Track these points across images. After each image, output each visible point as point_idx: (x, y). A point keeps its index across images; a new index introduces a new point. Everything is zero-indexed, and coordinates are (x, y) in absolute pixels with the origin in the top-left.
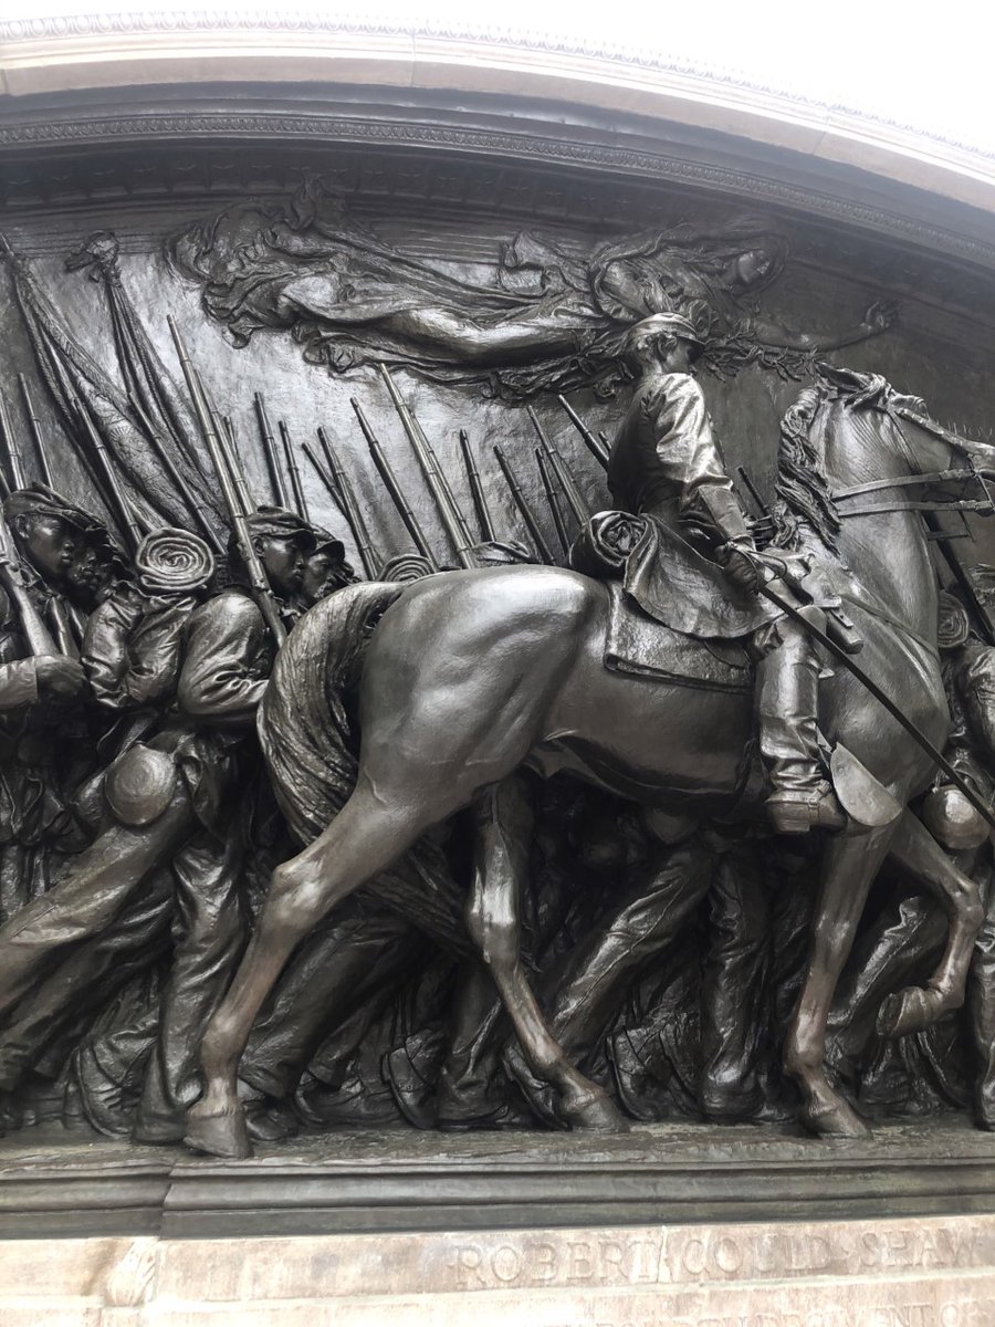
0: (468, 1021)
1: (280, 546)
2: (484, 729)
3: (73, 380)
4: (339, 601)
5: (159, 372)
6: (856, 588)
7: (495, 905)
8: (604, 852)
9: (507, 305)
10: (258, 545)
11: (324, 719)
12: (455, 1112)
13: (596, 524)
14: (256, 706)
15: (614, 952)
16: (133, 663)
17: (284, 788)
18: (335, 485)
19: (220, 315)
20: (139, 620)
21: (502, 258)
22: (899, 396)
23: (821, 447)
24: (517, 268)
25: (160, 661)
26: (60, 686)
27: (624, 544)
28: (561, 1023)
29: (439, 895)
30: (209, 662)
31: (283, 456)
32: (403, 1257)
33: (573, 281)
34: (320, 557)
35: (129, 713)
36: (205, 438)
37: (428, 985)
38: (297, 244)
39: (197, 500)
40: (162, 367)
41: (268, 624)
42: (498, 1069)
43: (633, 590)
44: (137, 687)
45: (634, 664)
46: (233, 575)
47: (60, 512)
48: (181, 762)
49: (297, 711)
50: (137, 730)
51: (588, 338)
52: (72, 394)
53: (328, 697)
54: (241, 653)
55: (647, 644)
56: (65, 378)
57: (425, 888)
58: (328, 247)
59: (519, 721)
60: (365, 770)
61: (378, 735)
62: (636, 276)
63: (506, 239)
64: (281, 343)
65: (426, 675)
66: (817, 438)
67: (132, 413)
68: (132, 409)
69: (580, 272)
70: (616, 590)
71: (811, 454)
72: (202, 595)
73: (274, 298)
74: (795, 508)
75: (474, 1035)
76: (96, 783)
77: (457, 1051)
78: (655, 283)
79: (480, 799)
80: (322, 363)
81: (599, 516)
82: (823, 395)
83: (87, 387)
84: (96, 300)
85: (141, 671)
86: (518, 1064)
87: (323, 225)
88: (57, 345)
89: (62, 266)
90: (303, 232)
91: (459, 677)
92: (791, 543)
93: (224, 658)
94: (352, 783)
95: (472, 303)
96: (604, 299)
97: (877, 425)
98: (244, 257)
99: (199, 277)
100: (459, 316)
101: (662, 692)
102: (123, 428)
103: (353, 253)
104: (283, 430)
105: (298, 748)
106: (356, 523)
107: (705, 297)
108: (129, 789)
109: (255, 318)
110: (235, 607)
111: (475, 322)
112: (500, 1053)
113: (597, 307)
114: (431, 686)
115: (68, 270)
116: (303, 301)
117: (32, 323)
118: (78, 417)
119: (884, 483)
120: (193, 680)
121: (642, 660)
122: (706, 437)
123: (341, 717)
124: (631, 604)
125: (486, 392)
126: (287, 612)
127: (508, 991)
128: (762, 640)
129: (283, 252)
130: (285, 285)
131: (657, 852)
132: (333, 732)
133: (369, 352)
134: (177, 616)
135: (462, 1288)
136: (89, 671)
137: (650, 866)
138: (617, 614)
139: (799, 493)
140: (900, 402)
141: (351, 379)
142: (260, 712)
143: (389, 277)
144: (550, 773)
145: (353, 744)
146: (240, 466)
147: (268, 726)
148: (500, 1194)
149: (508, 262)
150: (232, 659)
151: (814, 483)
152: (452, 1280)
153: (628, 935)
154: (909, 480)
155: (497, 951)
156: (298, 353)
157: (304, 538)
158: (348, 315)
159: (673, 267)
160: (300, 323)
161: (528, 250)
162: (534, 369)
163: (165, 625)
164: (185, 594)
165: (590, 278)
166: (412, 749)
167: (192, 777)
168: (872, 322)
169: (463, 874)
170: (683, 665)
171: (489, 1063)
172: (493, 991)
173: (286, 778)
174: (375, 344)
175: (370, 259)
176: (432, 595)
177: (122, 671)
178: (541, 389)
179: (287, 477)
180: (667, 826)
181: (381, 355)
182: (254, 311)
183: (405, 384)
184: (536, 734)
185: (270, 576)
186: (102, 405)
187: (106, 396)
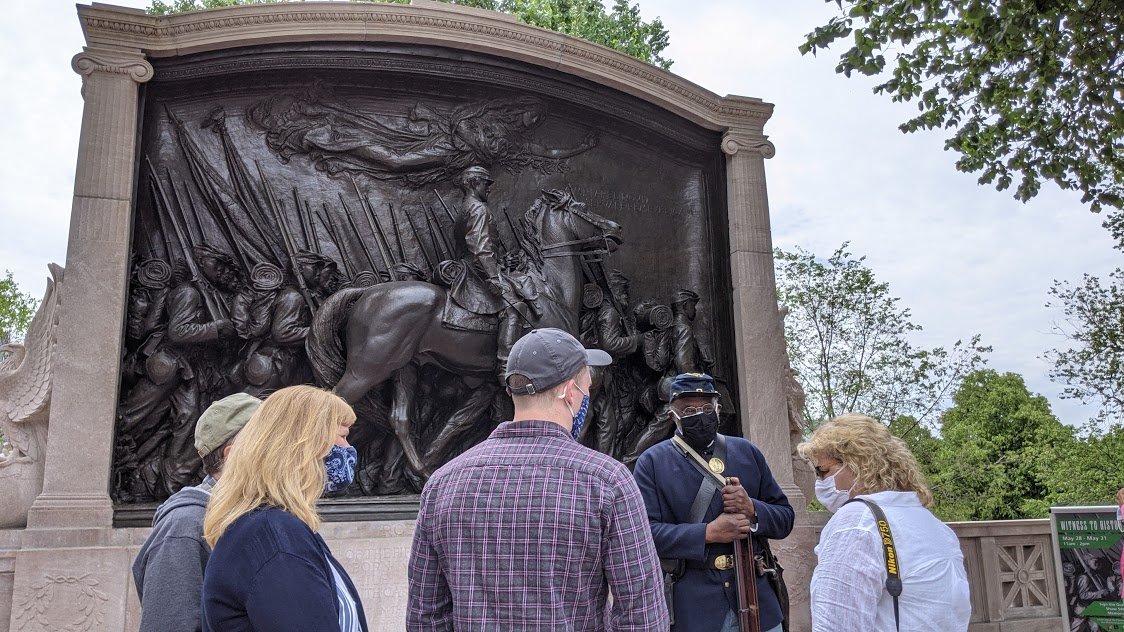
0: (390, 458)
1: (309, 267)
2: (395, 349)
3: (210, 184)
4: (337, 297)
5: (249, 179)
6: (547, 290)
7: (400, 414)
8: (449, 391)
9: (411, 141)
10: (301, 267)
11: (332, 345)
12: (386, 491)
13: (441, 267)
14: (305, 338)
15: (449, 430)
16: (252, 320)
17: (317, 371)
18: (331, 232)
19: (276, 149)
20: (254, 301)
21: (410, 115)
22: (576, 203)
23: (539, 227)
24: (416, 121)
25: (263, 319)
26: (225, 332)
27: (453, 274)
28: (427, 457)
29: (378, 410)
30: (285, 321)
31: (307, 217)
32: (364, 528)
33: (443, 127)
34: (327, 269)
35: (250, 342)
36: (272, 211)
37: (376, 444)
38: (310, 110)
39: (271, 242)
40: (250, 176)
41: (307, 303)
42: (402, 475)
43: (453, 296)
44: (255, 330)
45: (452, 325)
46: (290, 281)
47: (217, 256)
48: (275, 360)
49: (322, 342)
50: (254, 346)
51: (448, 160)
52: (210, 192)
53: (334, 336)
54: (297, 316)
55: (458, 316)
56: (206, 182)
57: (373, 408)
58: (325, 111)
59: (409, 346)
60: (349, 365)
61: (354, 353)
62: (472, 127)
63: (412, 105)
64: (303, 161)
65: (372, 329)
66: (539, 222)
67: (238, 199)
68: (237, 197)
69: (447, 123)
70: (449, 293)
71: (535, 229)
72: (278, 291)
73: (301, 139)
74: (528, 253)
75: (392, 462)
76: (237, 367)
77: (386, 468)
78: (481, 131)
79: (395, 373)
80: (324, 171)
81: (442, 263)
82: (544, 201)
83: (216, 187)
84: (216, 141)
85: (256, 324)
86: (410, 473)
87: (322, 101)
88: (201, 167)
89: (199, 126)
90: (313, 105)
91: (385, 331)
92: (525, 269)
93: (289, 320)
94: (344, 369)
95: (395, 139)
96: (457, 139)
97: (563, 217)
98: (285, 117)
99: (264, 128)
100: (388, 149)
101: (463, 334)
102: (234, 207)
103: (336, 113)
104: (307, 205)
105: (323, 357)
106: (341, 247)
107: (504, 137)
108: (254, 371)
109: (291, 149)
110: (292, 297)
111: (396, 151)
112: (403, 469)
113: (453, 145)
114: (374, 335)
115: (203, 127)
116: (314, 142)
117: (188, 155)
118: (213, 202)
119: (564, 243)
120: (279, 328)
121: (456, 323)
122: (485, 233)
123: (339, 343)
124: (453, 301)
125: (402, 184)
126: (313, 295)
127: (406, 447)
128: (501, 315)
129: (304, 115)
130: (306, 132)
131: (469, 392)
132: (336, 349)
133: (346, 165)
134: (269, 300)
135: (385, 536)
136: (235, 324)
137: (466, 397)
138: (448, 305)
139: (528, 246)
140: (575, 206)
141: (337, 178)
142: (307, 342)
143: (355, 126)
144: (422, 364)
145: (344, 354)
146: (288, 223)
147: (310, 347)
148: (397, 509)
149: (412, 117)
150: (294, 320)
151: (535, 243)
152: (382, 534)
153: (455, 424)
154: (573, 242)
155: (401, 430)
156: (313, 166)
157: (320, 263)
158: (336, 148)
159: (491, 121)
160: (312, 151)
161: (421, 111)
162: (424, 173)
163: (264, 304)
164: (272, 291)
165: (451, 127)
166: (367, 358)
167: (279, 366)
168: (588, 143)
169: (388, 402)
170: (471, 325)
171: (399, 473)
172: (400, 447)
173: (318, 368)
174: (349, 160)
175: (345, 116)
176: (375, 295)
177: (248, 323)
178: (428, 182)
179: (309, 227)
180: (471, 381)
181: (351, 166)
182: (291, 146)
183: (363, 180)
184: (416, 350)
185: (307, 282)
186: (225, 197)
187: (225, 191)
